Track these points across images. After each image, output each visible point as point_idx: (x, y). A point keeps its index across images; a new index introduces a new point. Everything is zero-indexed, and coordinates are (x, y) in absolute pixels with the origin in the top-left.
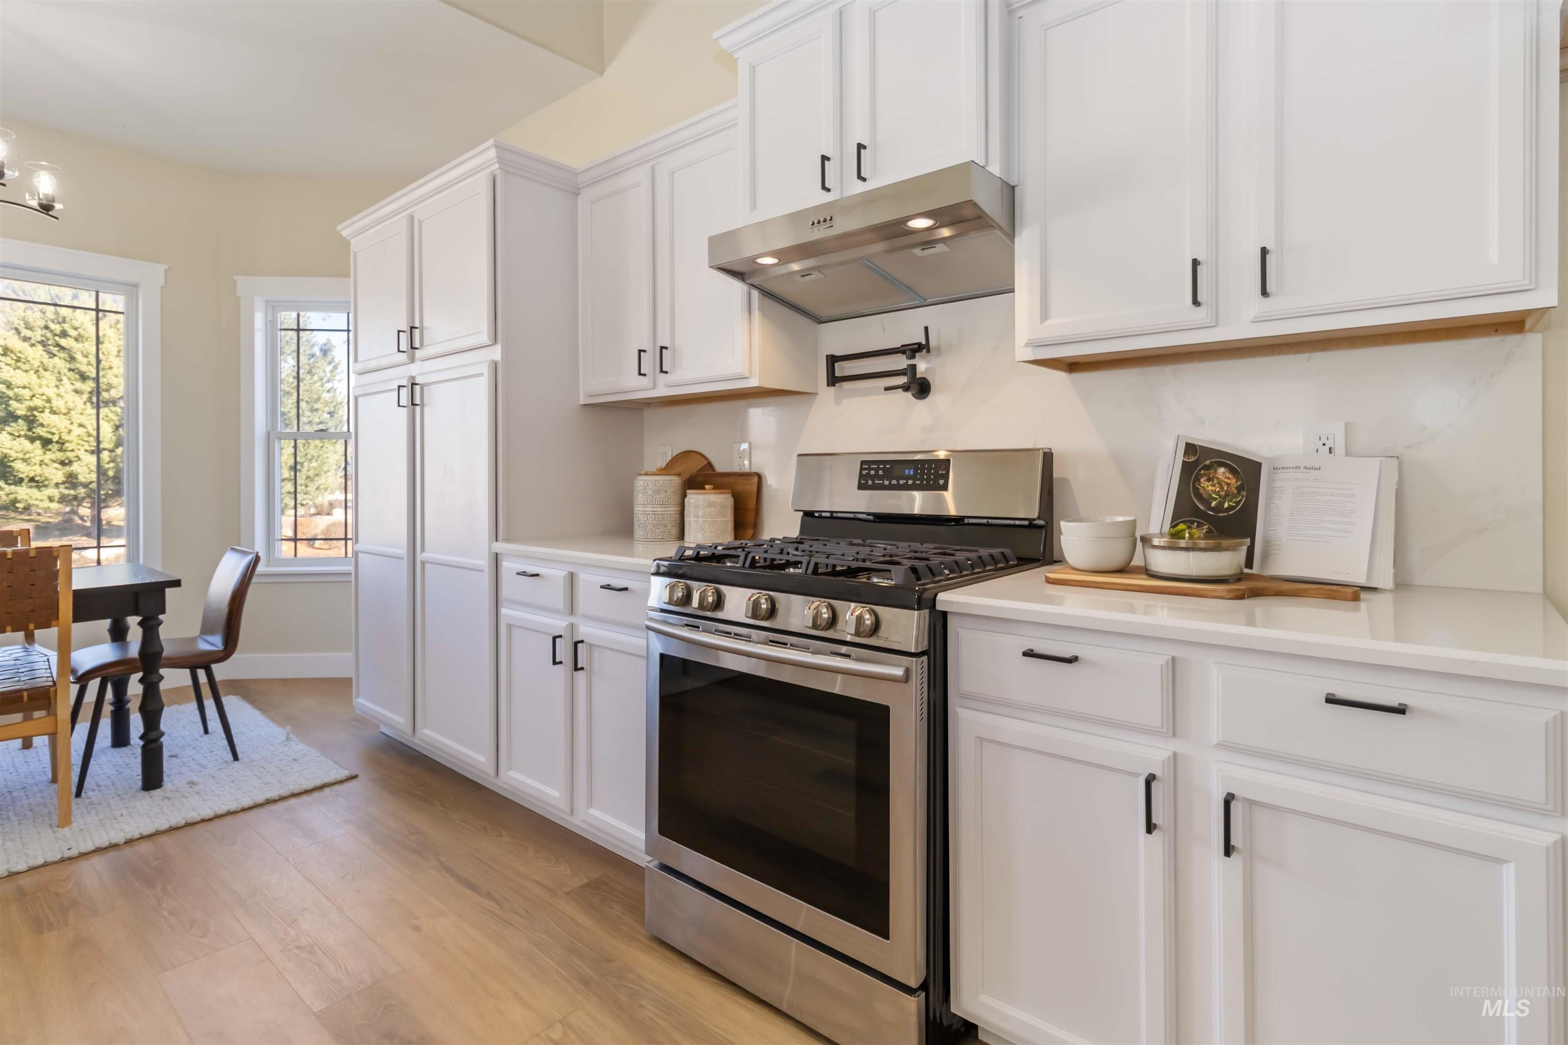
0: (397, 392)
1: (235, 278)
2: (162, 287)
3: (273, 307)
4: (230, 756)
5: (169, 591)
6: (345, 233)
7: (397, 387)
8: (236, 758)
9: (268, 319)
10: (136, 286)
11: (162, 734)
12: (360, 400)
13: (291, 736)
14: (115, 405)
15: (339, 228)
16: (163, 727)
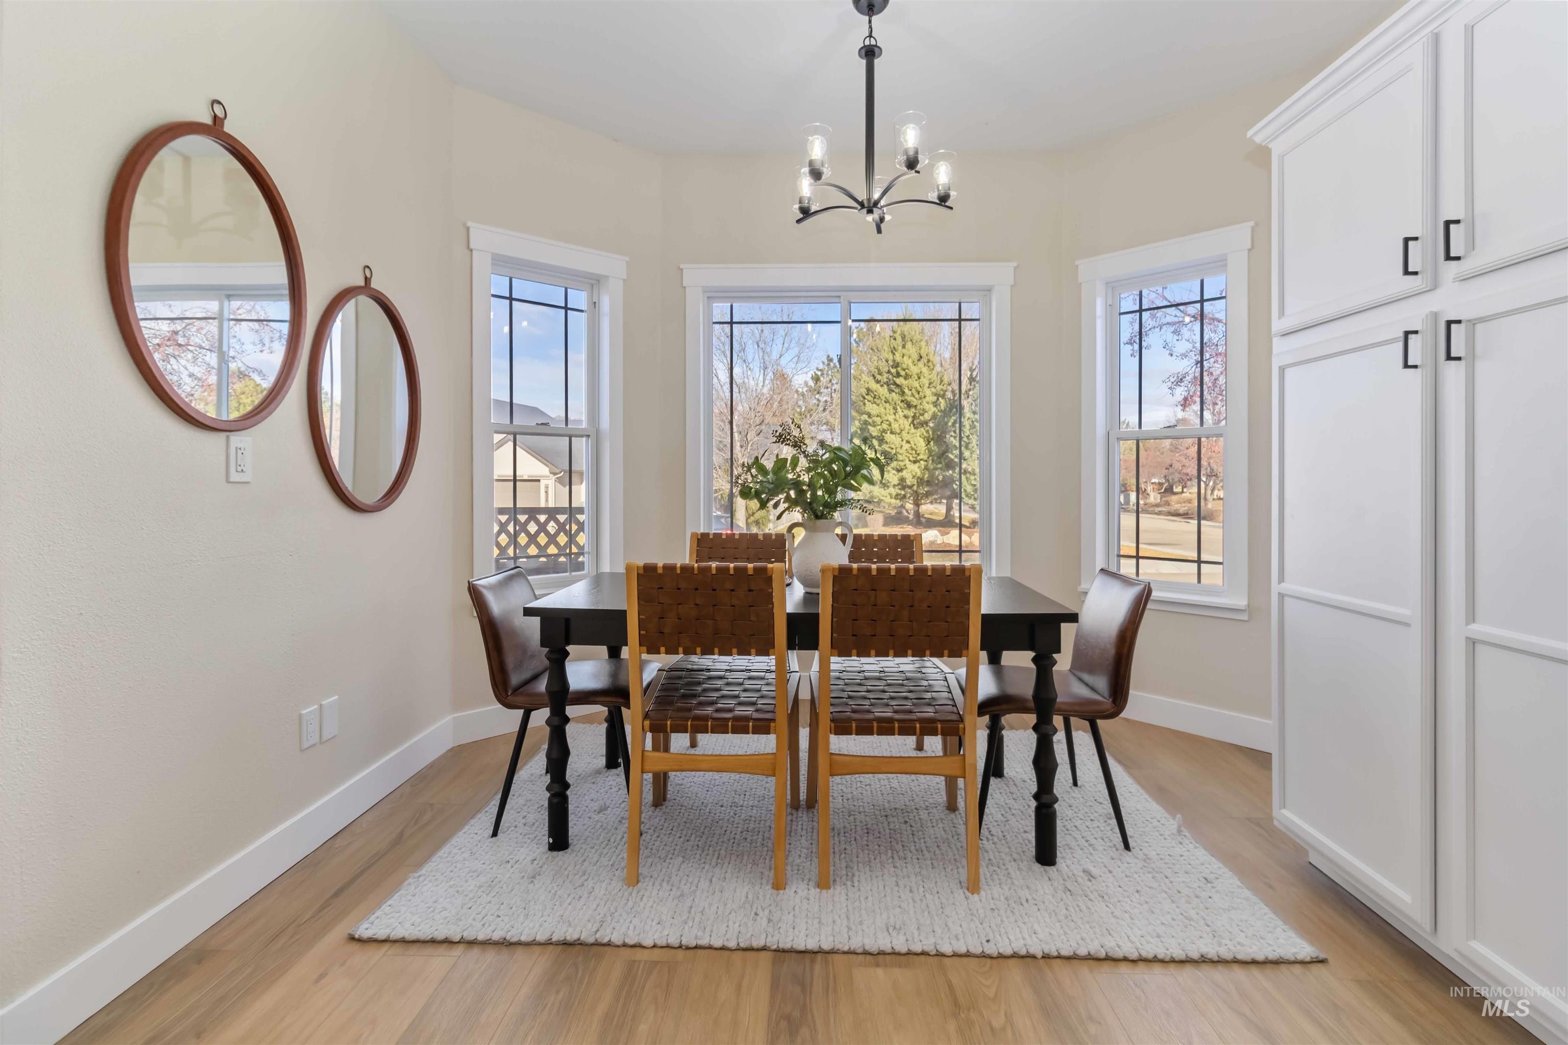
0: (1401, 345)
1: (1077, 263)
2: (1012, 286)
3: (1114, 287)
4: (1121, 845)
5: (1064, 626)
6: (1258, 139)
7: (1401, 335)
8: (1127, 847)
9: (1109, 303)
10: (989, 290)
11: (1056, 800)
12: (1289, 373)
13: (1183, 829)
14: (927, 426)
15: (1250, 133)
16: (1056, 791)
